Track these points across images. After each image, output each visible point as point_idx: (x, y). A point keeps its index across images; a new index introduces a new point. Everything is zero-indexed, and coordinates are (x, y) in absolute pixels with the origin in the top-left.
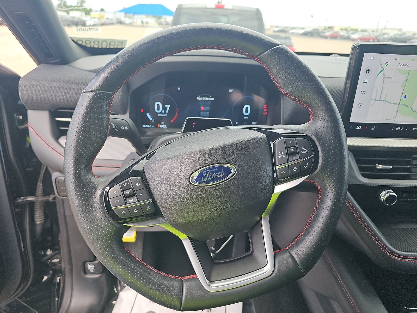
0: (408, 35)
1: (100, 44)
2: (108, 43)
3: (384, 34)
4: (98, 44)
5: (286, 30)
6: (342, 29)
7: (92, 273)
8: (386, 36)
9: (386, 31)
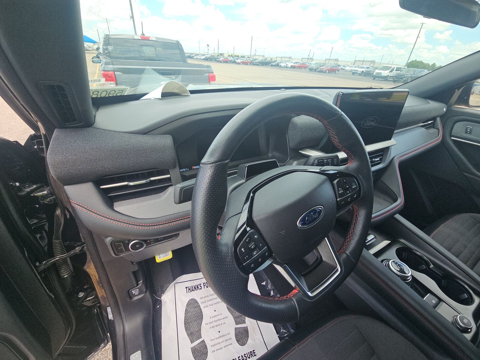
0: (269, 60)
1: (99, 94)
2: (108, 92)
3: (256, 59)
4: (97, 94)
5: (192, 56)
6: (229, 56)
7: (137, 295)
8: (257, 61)
9: (256, 57)
